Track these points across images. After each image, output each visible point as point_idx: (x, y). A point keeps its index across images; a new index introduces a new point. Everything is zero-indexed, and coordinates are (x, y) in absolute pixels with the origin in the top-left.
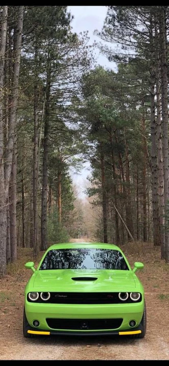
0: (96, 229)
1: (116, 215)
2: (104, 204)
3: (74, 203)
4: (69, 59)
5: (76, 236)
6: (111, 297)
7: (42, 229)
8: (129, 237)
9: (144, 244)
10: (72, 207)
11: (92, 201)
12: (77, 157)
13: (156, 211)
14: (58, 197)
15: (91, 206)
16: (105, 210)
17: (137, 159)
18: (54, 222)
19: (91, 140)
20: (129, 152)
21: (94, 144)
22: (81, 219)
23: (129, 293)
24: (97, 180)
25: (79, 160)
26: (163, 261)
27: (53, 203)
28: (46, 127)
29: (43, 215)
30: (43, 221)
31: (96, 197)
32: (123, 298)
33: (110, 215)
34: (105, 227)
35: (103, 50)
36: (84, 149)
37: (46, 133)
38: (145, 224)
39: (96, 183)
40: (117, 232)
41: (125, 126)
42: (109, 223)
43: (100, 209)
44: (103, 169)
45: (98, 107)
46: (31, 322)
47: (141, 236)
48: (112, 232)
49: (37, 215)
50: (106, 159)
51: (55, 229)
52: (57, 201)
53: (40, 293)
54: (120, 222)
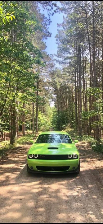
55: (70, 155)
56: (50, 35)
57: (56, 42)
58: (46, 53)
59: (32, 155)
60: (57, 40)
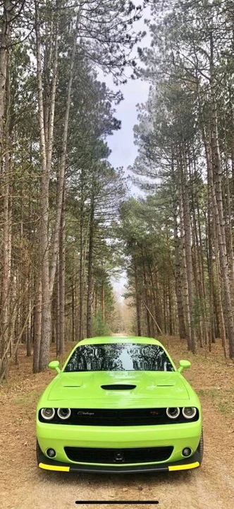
0: (132, 326)
1: (148, 313)
2: (137, 305)
3: (114, 305)
4: (108, 190)
5: (116, 331)
6: (155, 414)
7: (88, 325)
8: (158, 331)
9: (172, 337)
10: (112, 309)
11: (128, 303)
12: (116, 269)
13: (180, 309)
14: (102, 300)
15: (127, 307)
16: (138, 310)
17: (163, 268)
18: (99, 320)
19: (127, 255)
20: (156, 264)
21: (129, 258)
22: (119, 318)
23: (181, 409)
24: (132, 287)
25: (117, 271)
26: (190, 352)
27: (98, 305)
28: (91, 242)
29: (89, 313)
30: (89, 319)
31: (131, 300)
32: (172, 415)
33: (143, 314)
34: (139, 323)
35: (135, 182)
36: (121, 262)
37: (91, 247)
38: (171, 320)
39: (131, 289)
40: (149, 327)
41: (153, 242)
42: (142, 320)
43: (134, 309)
44: (136, 277)
45: (132, 228)
46: (45, 451)
47: (168, 331)
48: (144, 328)
49: (83, 313)
50: (139, 268)
51: (99, 326)
52: (101, 304)
53: (56, 409)
54: (150, 319)
55: (173, 410)
56: (117, 125)
57: (134, 140)
58: (109, 165)
59: (51, 409)
60: (135, 136)
